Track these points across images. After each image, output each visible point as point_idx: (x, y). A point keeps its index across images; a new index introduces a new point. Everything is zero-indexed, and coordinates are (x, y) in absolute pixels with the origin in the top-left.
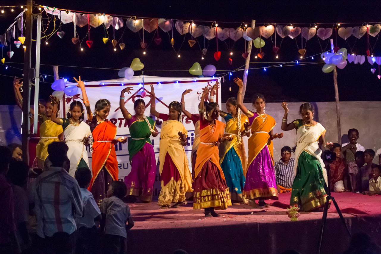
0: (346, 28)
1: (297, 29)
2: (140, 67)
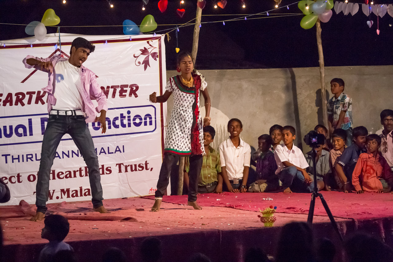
2: (55, 21)
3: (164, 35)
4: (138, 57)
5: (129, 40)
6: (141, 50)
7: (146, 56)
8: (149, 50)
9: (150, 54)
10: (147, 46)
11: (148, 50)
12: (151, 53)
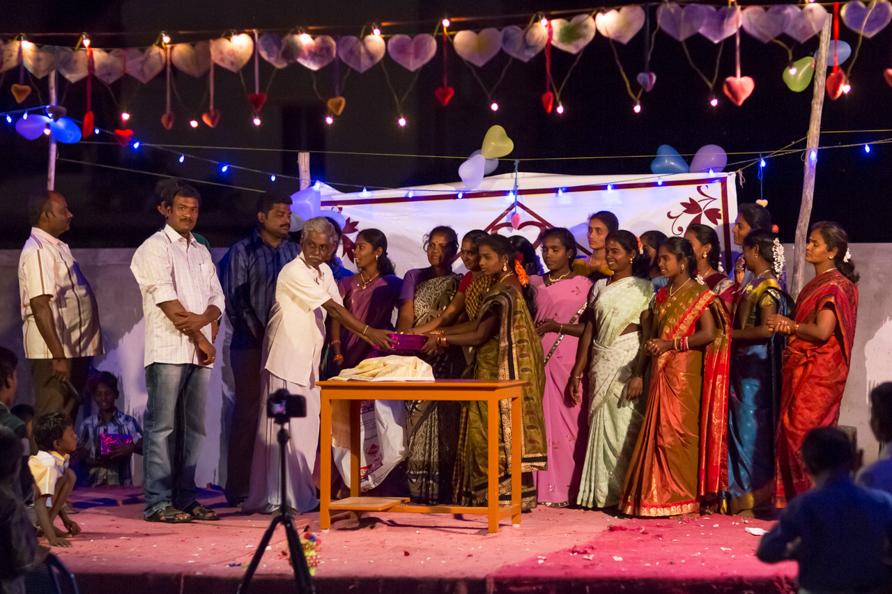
0: (477, 33)
1: (324, 42)
3: (734, 174)
4: (677, 217)
5: (655, 184)
6: (683, 204)
7: (694, 216)
8: (702, 205)
9: (703, 212)
10: (697, 197)
11: (699, 203)
12: (706, 209)
